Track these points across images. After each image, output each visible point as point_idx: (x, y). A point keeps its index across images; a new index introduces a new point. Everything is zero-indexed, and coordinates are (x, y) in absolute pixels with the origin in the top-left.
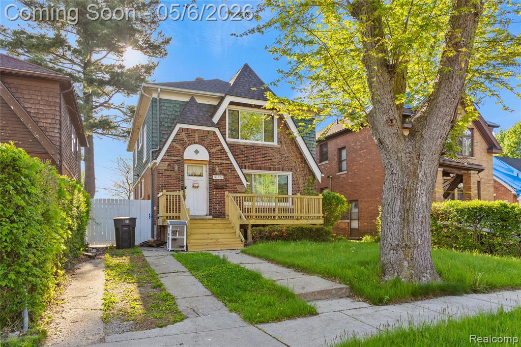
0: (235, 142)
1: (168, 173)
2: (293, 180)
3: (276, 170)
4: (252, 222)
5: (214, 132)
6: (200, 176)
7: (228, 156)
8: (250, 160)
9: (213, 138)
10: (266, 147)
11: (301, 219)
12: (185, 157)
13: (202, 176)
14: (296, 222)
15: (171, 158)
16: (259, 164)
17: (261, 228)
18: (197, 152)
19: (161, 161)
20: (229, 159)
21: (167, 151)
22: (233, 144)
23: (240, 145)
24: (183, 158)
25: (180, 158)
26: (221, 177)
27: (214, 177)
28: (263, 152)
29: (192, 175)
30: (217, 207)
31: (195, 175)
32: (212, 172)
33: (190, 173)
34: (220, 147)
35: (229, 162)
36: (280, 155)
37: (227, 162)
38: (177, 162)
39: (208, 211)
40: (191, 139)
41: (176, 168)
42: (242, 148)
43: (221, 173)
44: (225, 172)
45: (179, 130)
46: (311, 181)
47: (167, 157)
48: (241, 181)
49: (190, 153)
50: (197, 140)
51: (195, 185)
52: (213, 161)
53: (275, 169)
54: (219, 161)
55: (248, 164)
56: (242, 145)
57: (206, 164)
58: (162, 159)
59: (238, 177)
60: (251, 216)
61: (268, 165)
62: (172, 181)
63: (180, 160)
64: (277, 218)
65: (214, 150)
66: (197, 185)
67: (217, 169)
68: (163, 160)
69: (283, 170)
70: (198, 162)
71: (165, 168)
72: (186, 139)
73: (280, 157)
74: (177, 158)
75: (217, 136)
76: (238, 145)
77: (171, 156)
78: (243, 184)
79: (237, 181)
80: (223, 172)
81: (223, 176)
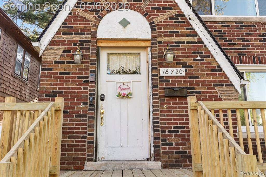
1: (63, 68)
6: (135, 73)
7: (192, 29)
12: (99, 36)
13: (140, 73)
15: (70, 37)
16: (255, 52)
18: (124, 23)
19: (50, 45)
20: (195, 35)
21: (64, 25)
23: (215, 22)
24: (94, 36)
25: (90, 37)
26: (181, 71)
27: (163, 72)
29: (119, 73)
30: (173, 139)
31: (125, 73)
32: (158, 62)
33: (115, 67)
34: (173, 12)
35: (195, 39)
37: (190, 39)
38: (82, 45)
39: (152, 149)
42: (220, 27)
43: (177, 63)
44: (188, 61)
47: (62, 37)
48: (226, 77)
49: (109, 27)
50: (124, 2)
51: (122, 92)
52: (159, 39)
54: (174, 39)
56: (219, 23)
57: (145, 48)
58: (52, 41)
59: (219, 69)
62: (71, 85)
63: (89, 41)
65: (161, 18)
66: (126, 92)
67: (170, 57)
68: (52, 43)
70: (129, 44)
71: (57, 58)
74: (83, 38)
77: (71, 34)
78: (232, 85)
79: (218, 78)
80: (183, 60)
81: (183, 69)
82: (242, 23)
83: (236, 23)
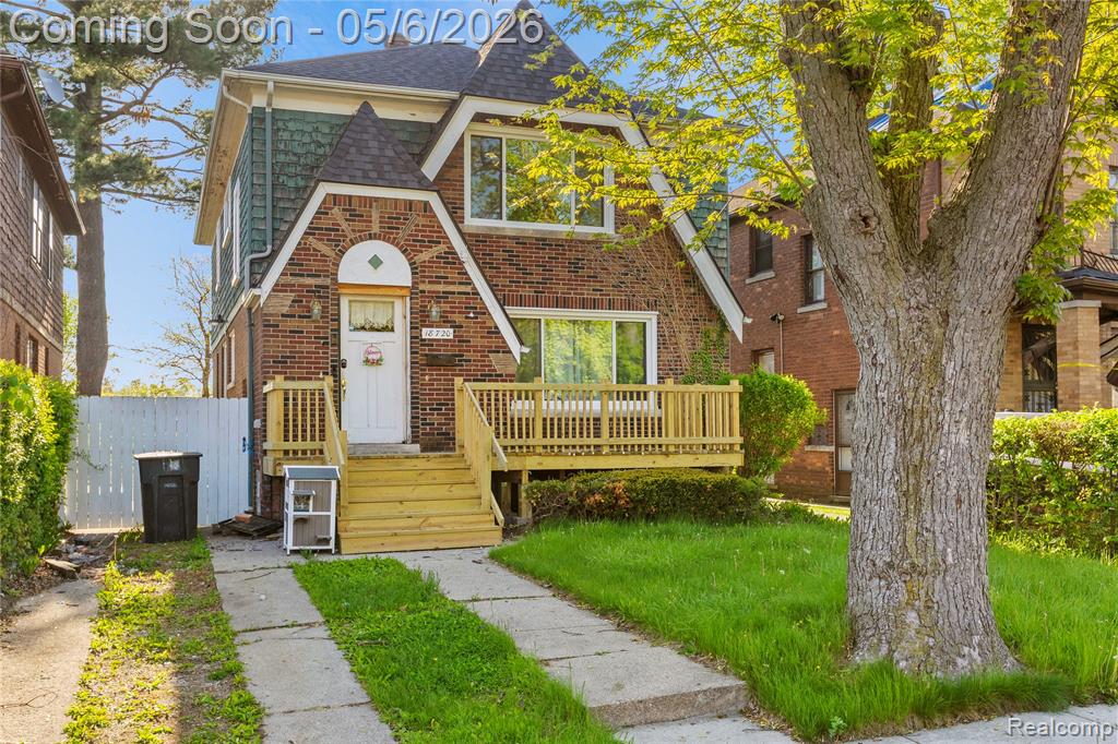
0: (490, 228)
1: (293, 324)
2: (661, 335)
3: (611, 305)
4: (533, 463)
5: (426, 204)
6: (385, 329)
7: (466, 273)
8: (535, 278)
9: (422, 221)
10: (581, 242)
11: (676, 453)
12: (341, 280)
13: (392, 330)
14: (662, 462)
15: (301, 280)
16: (560, 289)
17: (553, 482)
18: (376, 262)
19: (273, 290)
20: (470, 283)
21: (292, 261)
22: (484, 236)
23: (505, 237)
24: (335, 280)
25: (328, 282)
26: (447, 333)
27: (426, 333)
28: (572, 255)
29: (363, 328)
30: (435, 418)
31: (372, 329)
32: (420, 319)
33: (360, 321)
34: (442, 248)
35: (468, 289)
36: (622, 262)
37: (463, 288)
38: (319, 292)
39: (409, 430)
40: (358, 225)
41: (317, 309)
42: (510, 244)
43: (445, 321)
44: (458, 318)
45: (324, 202)
46: (714, 336)
47: (290, 279)
48: (504, 342)
49: (355, 266)
50: (375, 229)
51: (370, 357)
52: (422, 287)
53: (606, 303)
54: (441, 288)
55: (528, 292)
56: (510, 238)
57: (403, 297)
58: (276, 285)
59: (497, 332)
60: (528, 447)
61: (587, 294)
62: (305, 348)
63: (327, 287)
64: (606, 450)
65: (425, 256)
66: (376, 357)
67: (435, 311)
68: (277, 288)
69: (629, 306)
70: (381, 291)
71: (285, 310)
72: (344, 225)
73: (624, 270)
74: (319, 281)
75: (435, 216)
76: (498, 237)
77: (302, 275)
78: (510, 352)
79: (494, 342)
80: (452, 317)
81: (451, 330)
82: (545, 240)
83: (537, 239)
